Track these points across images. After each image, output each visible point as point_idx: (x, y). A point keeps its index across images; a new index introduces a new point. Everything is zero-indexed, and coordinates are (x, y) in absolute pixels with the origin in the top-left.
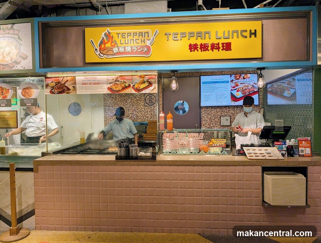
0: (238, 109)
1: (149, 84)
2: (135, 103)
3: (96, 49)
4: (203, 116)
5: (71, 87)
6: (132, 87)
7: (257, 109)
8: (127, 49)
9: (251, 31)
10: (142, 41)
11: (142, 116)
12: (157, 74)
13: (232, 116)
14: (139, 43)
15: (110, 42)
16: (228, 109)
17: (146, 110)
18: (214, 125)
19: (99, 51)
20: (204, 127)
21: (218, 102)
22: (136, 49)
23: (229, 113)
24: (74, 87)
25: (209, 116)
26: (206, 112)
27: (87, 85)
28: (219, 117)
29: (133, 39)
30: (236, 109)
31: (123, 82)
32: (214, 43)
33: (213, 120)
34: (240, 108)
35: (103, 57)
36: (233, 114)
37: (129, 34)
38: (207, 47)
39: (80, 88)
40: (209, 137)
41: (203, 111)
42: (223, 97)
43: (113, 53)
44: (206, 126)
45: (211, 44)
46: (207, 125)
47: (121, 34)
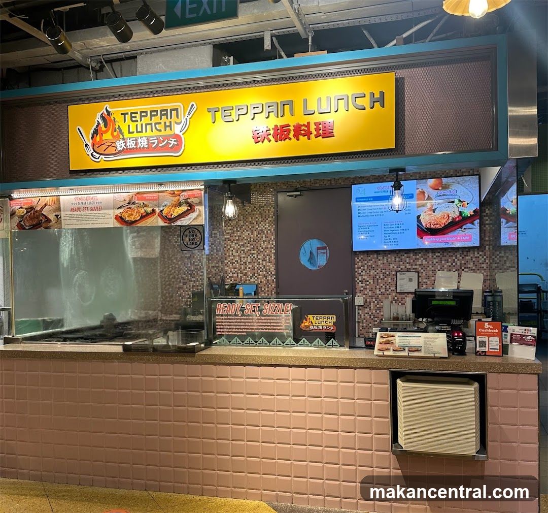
0: (435, 257)
1: (190, 208)
2: (222, 246)
3: (86, 145)
4: (360, 272)
5: (52, 217)
6: (157, 213)
7: (478, 255)
8: (141, 142)
9: (373, 94)
10: (166, 126)
11: (234, 272)
12: (203, 187)
13: (422, 271)
14: (160, 131)
15: (110, 131)
16: (414, 257)
17: (242, 259)
18: (383, 290)
19: (92, 150)
20: (360, 294)
21: (389, 241)
22: (156, 141)
23: (416, 265)
24: (57, 216)
25: (372, 272)
26: (366, 262)
27: (78, 212)
28: (394, 273)
29: (151, 122)
30: (430, 257)
31: (142, 204)
32: (300, 123)
33: (379, 281)
34: (439, 254)
35: (98, 158)
36: (424, 268)
37: (144, 114)
38: (286, 133)
39: (68, 218)
40: (372, 317)
41: (358, 260)
42: (399, 229)
43: (117, 151)
44: (366, 292)
45: (294, 126)
46: (368, 290)
47: (129, 114)
